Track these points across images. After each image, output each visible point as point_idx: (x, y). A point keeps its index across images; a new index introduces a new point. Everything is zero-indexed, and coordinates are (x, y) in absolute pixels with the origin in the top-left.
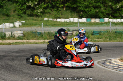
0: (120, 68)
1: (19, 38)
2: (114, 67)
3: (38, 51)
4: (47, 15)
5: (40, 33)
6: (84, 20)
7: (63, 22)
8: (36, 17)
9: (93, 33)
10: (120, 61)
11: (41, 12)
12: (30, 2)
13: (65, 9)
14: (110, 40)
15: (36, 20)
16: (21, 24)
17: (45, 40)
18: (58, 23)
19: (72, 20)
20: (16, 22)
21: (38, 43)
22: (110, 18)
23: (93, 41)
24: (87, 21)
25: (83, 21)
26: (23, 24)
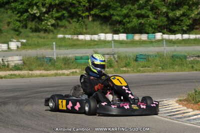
0: (178, 114)
1: (17, 68)
2: (168, 113)
3: (47, 89)
4: (62, 29)
5: (51, 60)
6: (123, 37)
7: (88, 41)
8: (45, 33)
9: (137, 58)
10: (177, 104)
11: (52, 25)
12: (35, 7)
13: (90, 19)
14: (163, 69)
15: (44, 38)
16: (19, 44)
17: (57, 70)
18: (80, 42)
19: (102, 36)
20: (12, 41)
21: (47, 76)
22: (164, 33)
23: (135, 71)
24: (127, 38)
25: (121, 39)
26: (23, 44)
